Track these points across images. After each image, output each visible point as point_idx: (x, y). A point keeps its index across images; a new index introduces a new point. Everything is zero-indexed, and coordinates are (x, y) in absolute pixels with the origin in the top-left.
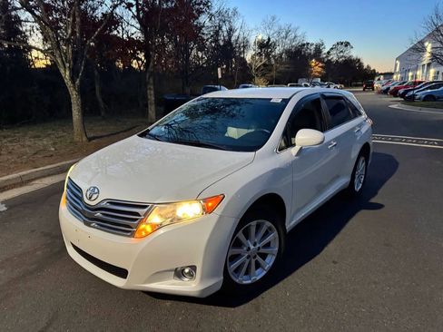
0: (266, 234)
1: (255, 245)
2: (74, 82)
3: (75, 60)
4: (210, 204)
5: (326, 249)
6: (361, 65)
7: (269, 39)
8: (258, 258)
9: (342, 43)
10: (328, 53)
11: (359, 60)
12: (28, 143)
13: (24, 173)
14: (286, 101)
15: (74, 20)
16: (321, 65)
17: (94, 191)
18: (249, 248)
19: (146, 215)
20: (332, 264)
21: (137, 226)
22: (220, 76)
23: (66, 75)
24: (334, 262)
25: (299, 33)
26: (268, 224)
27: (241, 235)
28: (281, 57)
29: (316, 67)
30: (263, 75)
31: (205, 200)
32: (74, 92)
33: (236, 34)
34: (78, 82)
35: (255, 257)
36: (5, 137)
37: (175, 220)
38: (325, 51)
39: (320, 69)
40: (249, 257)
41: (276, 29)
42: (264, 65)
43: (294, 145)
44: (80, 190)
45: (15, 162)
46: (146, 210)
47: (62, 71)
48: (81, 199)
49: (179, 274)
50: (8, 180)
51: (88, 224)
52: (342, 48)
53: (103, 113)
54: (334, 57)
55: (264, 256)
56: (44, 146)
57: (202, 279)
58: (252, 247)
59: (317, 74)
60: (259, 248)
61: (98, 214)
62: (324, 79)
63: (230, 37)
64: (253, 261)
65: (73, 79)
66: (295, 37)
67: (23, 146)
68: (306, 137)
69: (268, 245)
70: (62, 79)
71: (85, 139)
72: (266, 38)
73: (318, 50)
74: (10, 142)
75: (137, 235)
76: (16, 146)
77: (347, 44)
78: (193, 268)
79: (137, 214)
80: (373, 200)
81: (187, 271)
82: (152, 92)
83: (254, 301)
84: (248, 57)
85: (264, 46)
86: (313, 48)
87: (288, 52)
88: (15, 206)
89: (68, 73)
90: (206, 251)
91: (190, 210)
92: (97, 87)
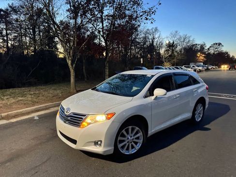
0: (137, 133)
1: (131, 137)
2: (72, 66)
3: (73, 56)
4: (109, 116)
5: (171, 145)
6: (228, 56)
7: (173, 43)
8: (133, 143)
9: (216, 44)
10: (208, 49)
11: (227, 53)
12: (51, 92)
13: (47, 104)
14: (153, 76)
15: (74, 39)
16: (203, 55)
17: (68, 109)
18: (128, 138)
19: (85, 119)
20: (171, 152)
21: (82, 123)
22: (142, 62)
23: (69, 62)
24: (173, 151)
25: (191, 39)
26: (137, 128)
27: (124, 131)
28: (181, 51)
29: (201, 57)
30: (169, 61)
31: (107, 114)
32: (72, 70)
33: (156, 40)
34: (74, 66)
35: (131, 143)
36: (42, 89)
37: (96, 122)
38: (207, 48)
39: (203, 58)
40: (128, 142)
41: (178, 37)
42: (169, 56)
43: (153, 95)
44: (64, 109)
45: (44, 100)
46: (85, 117)
47: (68, 61)
48: (64, 112)
49: (96, 143)
50: (40, 107)
51: (65, 122)
52: (217, 46)
53: (86, 80)
54: (212, 51)
55: (136, 143)
56: (57, 93)
57: (104, 146)
58: (129, 138)
59: (201, 60)
60: (133, 139)
61: (69, 118)
62: (205, 63)
63: (153, 42)
64: (130, 144)
65: (72, 64)
66: (189, 41)
67: (49, 93)
68: (159, 92)
69: (138, 138)
70: (67, 64)
71: (75, 91)
72: (172, 42)
73: (202, 47)
74: (44, 91)
75: (82, 127)
76: (46, 93)
77: (220, 44)
78: (101, 141)
79: (82, 118)
80: (206, 126)
81: (99, 143)
82: (108, 70)
83: (130, 162)
84: (162, 51)
85: (171, 46)
86: (199, 46)
87: (185, 49)
88: (42, 117)
89: (70, 62)
90: (106, 136)
91: (101, 118)
92: (84, 67)
